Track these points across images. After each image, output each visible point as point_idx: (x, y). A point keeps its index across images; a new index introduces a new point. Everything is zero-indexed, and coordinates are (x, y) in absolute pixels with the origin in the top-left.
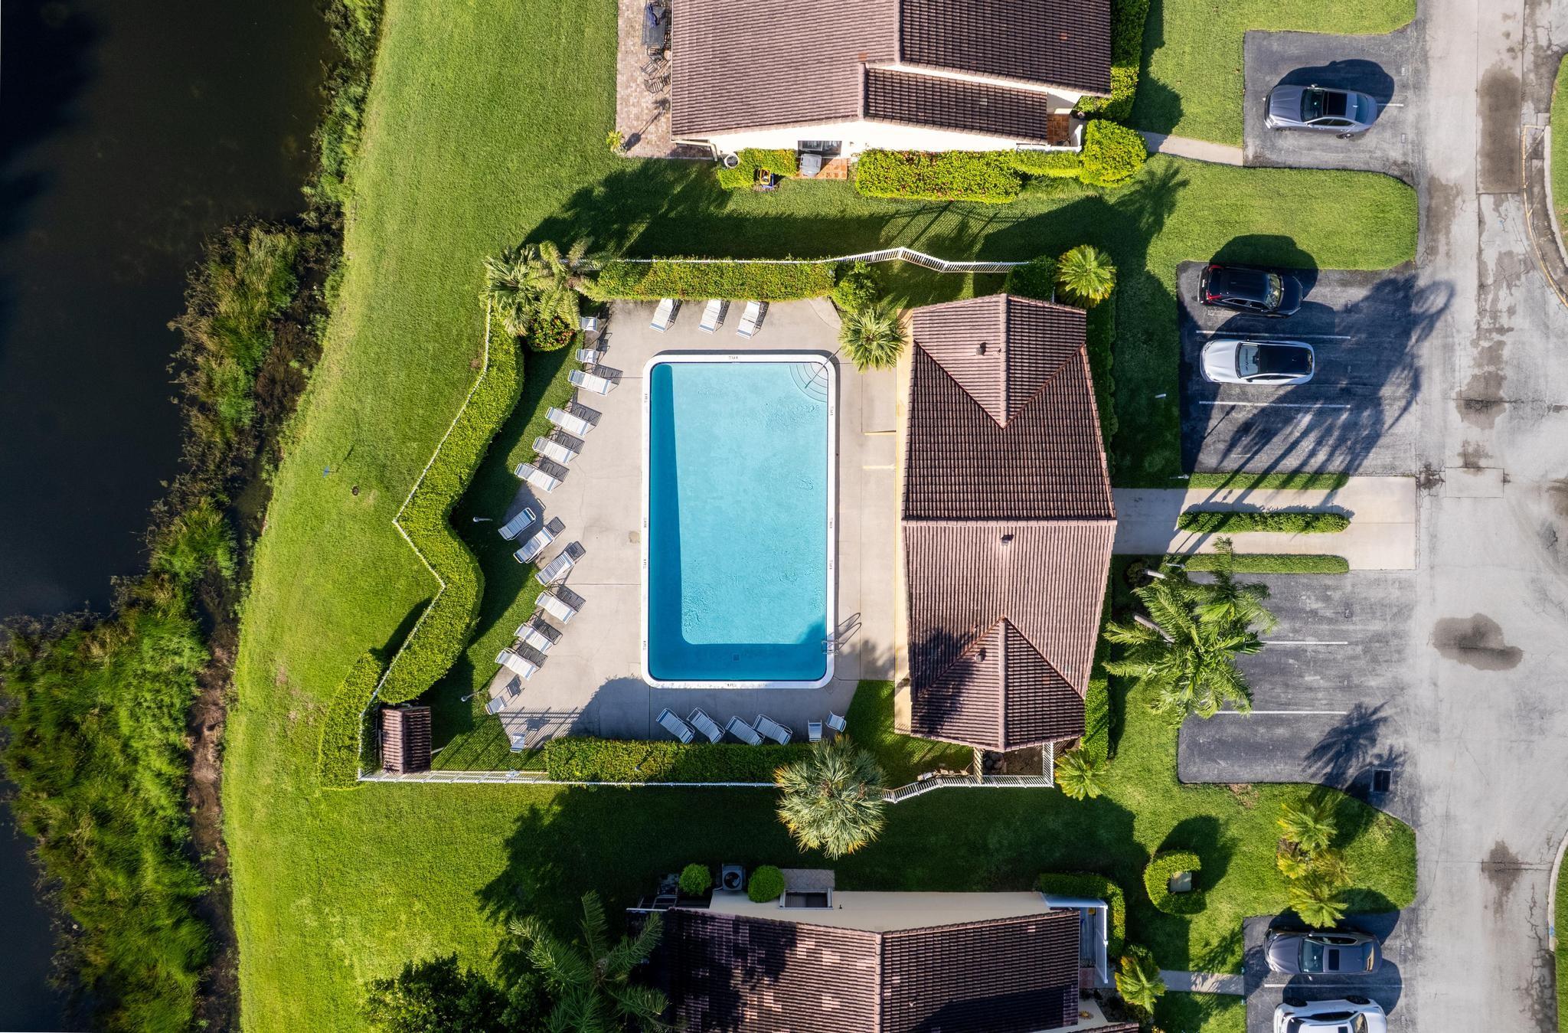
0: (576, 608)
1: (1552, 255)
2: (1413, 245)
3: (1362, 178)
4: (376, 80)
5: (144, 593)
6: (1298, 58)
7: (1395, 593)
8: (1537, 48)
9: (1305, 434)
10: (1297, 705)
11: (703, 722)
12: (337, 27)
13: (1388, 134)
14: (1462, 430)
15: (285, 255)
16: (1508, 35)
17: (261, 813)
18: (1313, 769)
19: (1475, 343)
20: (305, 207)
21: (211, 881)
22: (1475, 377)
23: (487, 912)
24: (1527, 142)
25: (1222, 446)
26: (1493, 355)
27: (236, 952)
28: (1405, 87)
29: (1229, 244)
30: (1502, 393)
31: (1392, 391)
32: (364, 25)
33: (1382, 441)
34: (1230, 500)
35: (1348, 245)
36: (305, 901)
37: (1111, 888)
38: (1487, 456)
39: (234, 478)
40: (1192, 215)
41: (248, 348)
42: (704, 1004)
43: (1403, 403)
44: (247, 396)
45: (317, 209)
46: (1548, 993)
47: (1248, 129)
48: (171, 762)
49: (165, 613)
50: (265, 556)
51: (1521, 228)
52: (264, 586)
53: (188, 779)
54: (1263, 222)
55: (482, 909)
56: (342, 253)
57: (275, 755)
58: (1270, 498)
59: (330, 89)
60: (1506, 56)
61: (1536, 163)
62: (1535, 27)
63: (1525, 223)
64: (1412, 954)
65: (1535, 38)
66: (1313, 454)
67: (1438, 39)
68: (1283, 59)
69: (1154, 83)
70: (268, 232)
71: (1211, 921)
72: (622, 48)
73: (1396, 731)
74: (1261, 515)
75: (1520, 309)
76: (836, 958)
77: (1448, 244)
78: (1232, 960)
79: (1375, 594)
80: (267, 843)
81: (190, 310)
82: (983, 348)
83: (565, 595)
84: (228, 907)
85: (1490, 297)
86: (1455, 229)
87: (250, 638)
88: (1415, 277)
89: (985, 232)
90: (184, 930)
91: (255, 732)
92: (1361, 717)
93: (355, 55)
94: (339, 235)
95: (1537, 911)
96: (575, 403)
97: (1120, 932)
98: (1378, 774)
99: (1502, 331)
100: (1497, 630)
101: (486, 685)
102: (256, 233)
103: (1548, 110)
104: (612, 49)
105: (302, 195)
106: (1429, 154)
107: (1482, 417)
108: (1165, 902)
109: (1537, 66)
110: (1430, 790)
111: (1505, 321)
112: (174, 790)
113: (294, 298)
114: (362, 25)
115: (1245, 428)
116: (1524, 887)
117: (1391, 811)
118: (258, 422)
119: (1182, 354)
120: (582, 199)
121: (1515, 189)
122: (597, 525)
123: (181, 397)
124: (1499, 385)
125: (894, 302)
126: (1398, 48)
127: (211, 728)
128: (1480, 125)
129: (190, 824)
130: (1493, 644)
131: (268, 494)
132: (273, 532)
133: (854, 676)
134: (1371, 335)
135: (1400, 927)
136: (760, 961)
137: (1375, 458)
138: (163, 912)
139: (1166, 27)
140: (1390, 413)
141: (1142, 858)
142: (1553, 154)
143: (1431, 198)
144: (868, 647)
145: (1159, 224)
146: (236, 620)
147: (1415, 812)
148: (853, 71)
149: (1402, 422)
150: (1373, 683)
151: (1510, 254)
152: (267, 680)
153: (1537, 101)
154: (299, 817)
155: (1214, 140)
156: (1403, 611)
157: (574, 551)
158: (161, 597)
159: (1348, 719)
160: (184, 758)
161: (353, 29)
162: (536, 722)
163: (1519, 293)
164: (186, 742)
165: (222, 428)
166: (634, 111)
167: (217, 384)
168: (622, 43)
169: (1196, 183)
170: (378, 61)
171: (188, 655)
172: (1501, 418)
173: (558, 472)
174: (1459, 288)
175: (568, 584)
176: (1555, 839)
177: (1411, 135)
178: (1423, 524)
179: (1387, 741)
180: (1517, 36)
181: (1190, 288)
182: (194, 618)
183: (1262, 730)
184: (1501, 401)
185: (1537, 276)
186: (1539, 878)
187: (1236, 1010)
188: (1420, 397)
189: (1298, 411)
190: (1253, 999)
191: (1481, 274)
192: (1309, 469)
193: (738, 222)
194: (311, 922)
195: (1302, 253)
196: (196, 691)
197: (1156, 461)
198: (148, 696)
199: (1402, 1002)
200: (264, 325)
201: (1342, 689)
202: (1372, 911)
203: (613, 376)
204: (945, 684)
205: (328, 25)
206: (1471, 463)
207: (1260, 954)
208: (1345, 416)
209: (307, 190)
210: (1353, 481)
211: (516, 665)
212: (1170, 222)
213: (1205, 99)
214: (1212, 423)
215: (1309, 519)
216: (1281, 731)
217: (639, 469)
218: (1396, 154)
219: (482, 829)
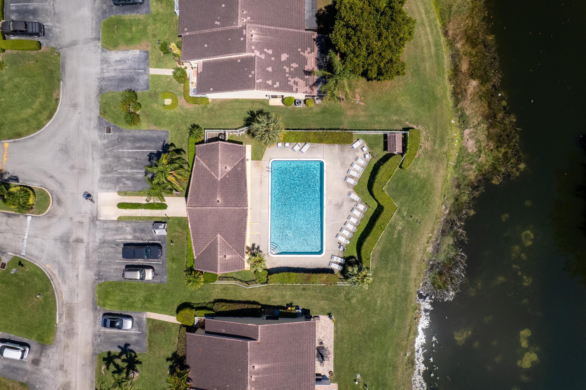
7: (104, 186)
8: (60, 347)
10: (133, 153)
14: (83, 234)
16: (69, 351)
22: (79, 249)
24: (64, 319)
26: (74, 255)
30: (72, 244)
38: (77, 226)
47: (145, 323)
60: (69, 344)
61: (62, 312)
62: (61, 353)
63: (64, 294)
64: (101, 80)
65: (61, 350)
67: (89, 350)
68: (135, 344)
73: (104, 145)
75: (67, 269)
76: (267, 82)
77: (87, 288)
79: (109, 185)
82: (225, 257)
85: (75, 273)
86: (85, 293)
95: (65, 92)
99: (72, 263)
100: (74, 175)
103: (58, 328)
106: (92, 315)
107: (78, 237)
109: (61, 342)
110: (95, 128)
116: (68, 100)
121: (67, 305)
122: (339, 206)
126: (101, 347)
128: (77, 324)
130: (76, 171)
133: (263, 161)
134: (110, 262)
142: (56, 315)
144: (259, 170)
147: (99, 121)
150: (111, 159)
151: (69, 286)
153: (60, 331)
156: (102, 180)
166: (328, 330)
176: (60, 114)
177: (97, 321)
180: (66, 350)
183: (143, 145)
186: (64, 102)
191: (78, 279)
201: (120, 157)
206: (81, 224)
210: (116, 218)
216: (138, 145)
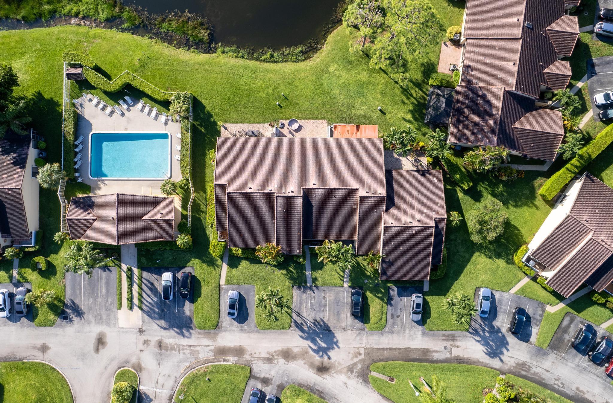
0: (109, 115)
1: (199, 364)
2: (200, 328)
3: (217, 315)
4: (248, 61)
5: (118, 5)
6: (248, 299)
7: (113, 322)
8: (252, 361)
9: (152, 299)
10: (84, 296)
11: (81, 147)
12: (263, 51)
13: (229, 322)
14: (154, 340)
15: (203, 39)
16: (255, 353)
17: (62, 35)
18: (69, 301)
19: (176, 344)
20: (216, 44)
21: (46, 22)
22: (167, 344)
23: (35, 93)
24: (228, 358)
25: (148, 278)
26: (173, 348)
27: (28, 29)
28: (242, 327)
29: (199, 280)
30: (163, 350)
31: (163, 323)
32: (263, 58)
33: (150, 319)
34: (135, 280)
35: (200, 311)
36: (39, 47)
37: (37, 247)
38: (147, 346)
39: (147, 27)
40: (206, 271)
41: (179, 30)
42: (7, 147)
43: (160, 325)
44: (168, 30)
45: (215, 47)
46: (13, 359)
47: (230, 286)
48: (75, 13)
49: (113, 10)
50: (127, 36)
51: (205, 356)
52: (119, 36)
53: (72, 17)
54: (205, 290)
55: (36, 92)
56: (203, 53)
57: (76, 39)
58: (136, 290)
59: (247, 49)
60: (250, 353)
61: (222, 360)
62: (257, 360)
63: (206, 357)
64: (22, 326)
65: (254, 360)
66: (147, 301)
67: (254, 336)
68: (248, 295)
69: (240, 261)
70: (209, 34)
71: (30, 274)
72: (249, 125)
73: (78, 322)
74: (131, 287)
75: (184, 355)
76: (16, 178)
77: (201, 338)
78: (21, 279)
79: (112, 317)
80: (54, 37)
81: (190, 15)
82: (162, 214)
83: (112, 112)
84: (39, 27)
85: (187, 348)
86: (205, 339)
87: (106, 33)
88: (192, 329)
89: (201, 217)
90: (33, 16)
91: (83, 34)
92: (82, 313)
93: (255, 55)
94: (209, 53)
95: (33, 357)
96: (159, 114)
97: (26, 250)
98: (67, 317)
99: (179, 351)
100: (104, 348)
101: (91, 93)
102: (209, 31)
103: (236, 363)
104: (249, 122)
105: (219, 43)
106: (224, 333)
107: (157, 345)
108: (34, 261)
109: (247, 360)
110: (63, 330)
111: (181, 352)
112: (68, 13)
113: (192, 41)
114: (263, 57)
115: (152, 284)
116: (39, 354)
117: (59, 321)
118: (161, 33)
119: (171, 268)
120: (210, 115)
121: (215, 355)
122: (129, 120)
123: (168, 13)
124: (165, 350)
125: (183, 194)
126: (252, 326)
127: (84, 22)
128: (232, 346)
129: (60, 17)
130: (100, 347)
131: (143, 36)
132: (132, 38)
133: (92, 185)
134: (177, 317)
135: (29, 322)
136: (17, 160)
137: (146, 317)
138: (37, 11)
139: (255, 265)
140: (158, 322)
141: (46, 256)
142: (225, 365)
143: (213, 333)
144: (99, 188)
145: (204, 262)
146: (111, 28)
147: (58, 326)
148: (226, 181)
149: (156, 325)
150: (90, 316)
151: (199, 353)
152: (95, 37)
153: (238, 361)
154: (60, 46)
155: (226, 277)
156: (108, 324)
157: (123, 114)
158: (117, 9)
159: (81, 310)
160: (77, 15)
161: (262, 54)
162: (82, 106)
163: (189, 355)
164: (80, 16)
165: (159, 24)
166: (233, 128)
167: (171, 22)
168: (251, 125)
169: (215, 272)
170: (253, 62)
171: (102, 16)
172: (156, 350)
173: (142, 110)
174: (189, 340)
175: (115, 113)
176: (51, 362)
177: (229, 328)
178: (130, 330)
179: (76, 319)
180: (255, 356)
181: (187, 270)
182: (112, 17)
183: (78, 287)
184: (161, 350)
185: (194, 360)
186: (41, 358)
187: (8, 280)
188: (162, 330)
189: (158, 298)
190: (11, 284)
191: (193, 346)
192: (143, 300)
193: (204, 155)
194: (34, 49)
195: (197, 300)
196: (93, 19)
197: (144, 260)
198: (92, 6)
199: (10, 323)
200: (186, 34)
201: (89, 308)
202: (33, 315)
203: (166, 123)
204: (83, 205)
205: (263, 48)
206: (145, 342)
207: (22, 286)
208: (157, 310)
209: (220, 44)
210: (140, 312)
211: (95, 101)
212: (205, 265)
213: (237, 274)
214: (154, 275)
215: (130, 299)
216: (78, 292)
217: (143, 130)
218: (224, 324)
219: (55, 93)
